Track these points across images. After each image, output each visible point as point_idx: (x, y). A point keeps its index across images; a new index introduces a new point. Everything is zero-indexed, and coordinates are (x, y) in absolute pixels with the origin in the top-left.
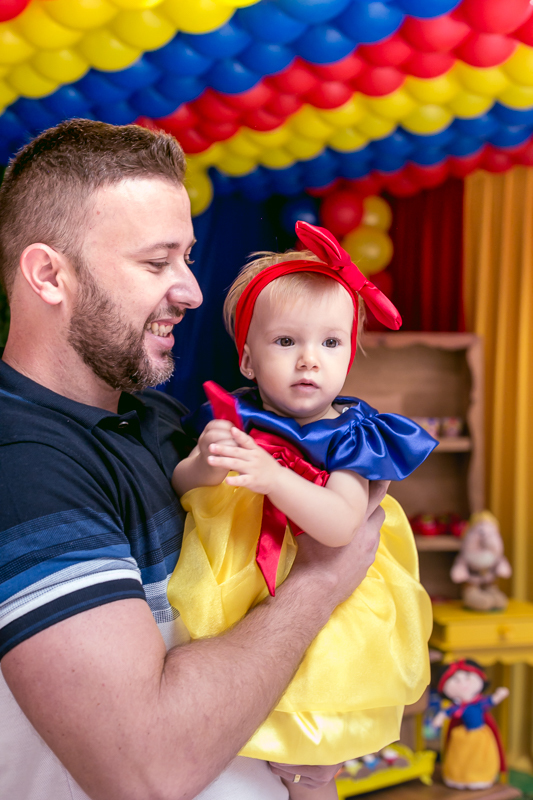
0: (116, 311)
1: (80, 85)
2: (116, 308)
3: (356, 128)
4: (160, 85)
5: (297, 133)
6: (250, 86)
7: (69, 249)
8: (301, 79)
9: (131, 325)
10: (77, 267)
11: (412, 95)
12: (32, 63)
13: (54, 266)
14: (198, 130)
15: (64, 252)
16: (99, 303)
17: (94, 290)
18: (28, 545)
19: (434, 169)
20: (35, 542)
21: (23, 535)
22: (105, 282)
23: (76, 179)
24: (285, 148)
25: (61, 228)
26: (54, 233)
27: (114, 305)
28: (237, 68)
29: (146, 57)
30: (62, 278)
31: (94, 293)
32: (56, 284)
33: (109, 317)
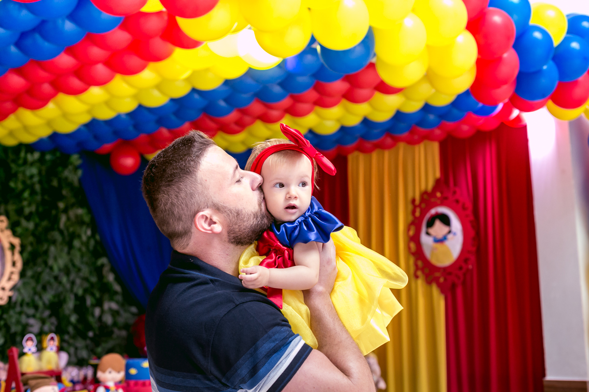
0: (244, 212)
1: (132, 115)
2: (243, 210)
4: (177, 113)
5: (252, 135)
6: (228, 112)
7: (208, 205)
8: (257, 108)
9: (252, 212)
10: (217, 209)
11: (319, 115)
12: (107, 103)
13: (208, 216)
15: (208, 207)
16: (236, 214)
17: (230, 211)
18: (274, 342)
20: (276, 340)
21: (270, 337)
22: (232, 204)
23: (188, 176)
24: (243, 143)
25: (198, 198)
26: (198, 203)
27: (242, 210)
28: (222, 104)
29: (173, 100)
30: (215, 219)
31: (231, 213)
32: (215, 223)
33: (243, 216)
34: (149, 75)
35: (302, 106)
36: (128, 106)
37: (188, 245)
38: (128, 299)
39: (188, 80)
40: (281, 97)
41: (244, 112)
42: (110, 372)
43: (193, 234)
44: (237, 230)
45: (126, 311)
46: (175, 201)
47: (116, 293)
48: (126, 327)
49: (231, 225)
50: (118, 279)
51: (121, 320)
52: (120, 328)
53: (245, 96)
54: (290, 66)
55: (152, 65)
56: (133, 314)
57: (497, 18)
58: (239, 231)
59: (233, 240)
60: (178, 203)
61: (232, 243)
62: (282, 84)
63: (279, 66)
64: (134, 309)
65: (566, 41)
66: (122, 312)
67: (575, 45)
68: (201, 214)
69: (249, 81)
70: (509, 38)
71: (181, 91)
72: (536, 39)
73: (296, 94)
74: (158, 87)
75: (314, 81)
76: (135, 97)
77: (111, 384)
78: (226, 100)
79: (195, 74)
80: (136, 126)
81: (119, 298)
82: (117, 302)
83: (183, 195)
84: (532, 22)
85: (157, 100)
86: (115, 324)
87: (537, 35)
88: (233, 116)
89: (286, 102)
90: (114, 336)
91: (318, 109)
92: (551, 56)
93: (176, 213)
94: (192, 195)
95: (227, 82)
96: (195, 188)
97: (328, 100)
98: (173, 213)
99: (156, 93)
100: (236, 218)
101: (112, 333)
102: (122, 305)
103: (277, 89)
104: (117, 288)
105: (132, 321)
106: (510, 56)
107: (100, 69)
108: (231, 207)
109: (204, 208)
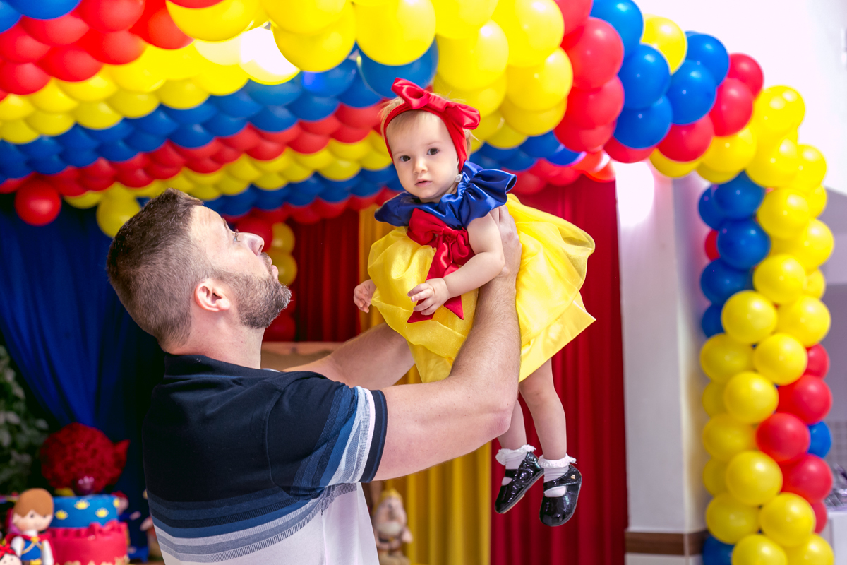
0: (253, 278)
1: (61, 139)
2: (252, 276)
3: (281, 174)
4: (127, 141)
5: (231, 175)
6: (205, 142)
7: (208, 273)
8: (248, 138)
10: (220, 277)
11: (333, 153)
12: (28, 120)
14: (146, 171)
15: (208, 277)
16: (244, 282)
19: (340, 204)
22: (238, 269)
23: (178, 237)
24: (216, 186)
26: (194, 272)
27: (250, 276)
28: (198, 129)
29: (126, 120)
30: (219, 291)
31: (238, 281)
32: (220, 298)
33: (253, 284)
34: (100, 84)
35: (312, 139)
36: (58, 125)
37: (188, 335)
38: (33, 409)
39: (156, 93)
40: (287, 124)
41: (227, 143)
42: (32, 516)
43: (192, 319)
44: (250, 304)
45: (30, 426)
46: (164, 272)
47: (16, 399)
48: (30, 449)
49: (241, 298)
50: (19, 379)
51: (23, 440)
52: (20, 452)
53: (233, 121)
54: (308, 82)
55: (107, 68)
56: (41, 431)
57: (600, 33)
58: (252, 306)
59: (247, 320)
60: (168, 275)
61: (245, 324)
62: (291, 107)
63: (292, 81)
64: (42, 424)
65: (684, 69)
66: (24, 427)
67: (695, 75)
68: (201, 286)
69: (245, 99)
70: (614, 63)
71: (141, 107)
72: (647, 63)
73: (306, 122)
74: (110, 101)
75: (337, 104)
76: (72, 113)
77: (32, 533)
78: (205, 125)
79: (169, 85)
80: (64, 156)
81: (21, 406)
82: (18, 413)
83: (174, 262)
84: (645, 40)
85: (104, 119)
86: (14, 445)
87: (649, 58)
88: (211, 147)
89: (291, 132)
90: (12, 462)
91: (334, 143)
92: (666, 89)
93: (165, 289)
94: (185, 261)
95: (213, 100)
96: (189, 251)
97: (351, 132)
98: (162, 290)
99: (105, 109)
100: (245, 287)
101: (9, 457)
102: (25, 417)
103: (282, 113)
104: (19, 392)
105: (40, 440)
106: (613, 86)
107: (29, 71)
108: (238, 273)
109: (203, 277)
